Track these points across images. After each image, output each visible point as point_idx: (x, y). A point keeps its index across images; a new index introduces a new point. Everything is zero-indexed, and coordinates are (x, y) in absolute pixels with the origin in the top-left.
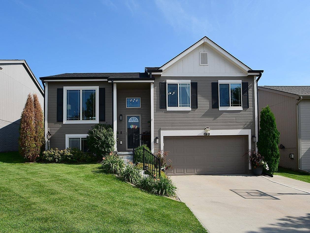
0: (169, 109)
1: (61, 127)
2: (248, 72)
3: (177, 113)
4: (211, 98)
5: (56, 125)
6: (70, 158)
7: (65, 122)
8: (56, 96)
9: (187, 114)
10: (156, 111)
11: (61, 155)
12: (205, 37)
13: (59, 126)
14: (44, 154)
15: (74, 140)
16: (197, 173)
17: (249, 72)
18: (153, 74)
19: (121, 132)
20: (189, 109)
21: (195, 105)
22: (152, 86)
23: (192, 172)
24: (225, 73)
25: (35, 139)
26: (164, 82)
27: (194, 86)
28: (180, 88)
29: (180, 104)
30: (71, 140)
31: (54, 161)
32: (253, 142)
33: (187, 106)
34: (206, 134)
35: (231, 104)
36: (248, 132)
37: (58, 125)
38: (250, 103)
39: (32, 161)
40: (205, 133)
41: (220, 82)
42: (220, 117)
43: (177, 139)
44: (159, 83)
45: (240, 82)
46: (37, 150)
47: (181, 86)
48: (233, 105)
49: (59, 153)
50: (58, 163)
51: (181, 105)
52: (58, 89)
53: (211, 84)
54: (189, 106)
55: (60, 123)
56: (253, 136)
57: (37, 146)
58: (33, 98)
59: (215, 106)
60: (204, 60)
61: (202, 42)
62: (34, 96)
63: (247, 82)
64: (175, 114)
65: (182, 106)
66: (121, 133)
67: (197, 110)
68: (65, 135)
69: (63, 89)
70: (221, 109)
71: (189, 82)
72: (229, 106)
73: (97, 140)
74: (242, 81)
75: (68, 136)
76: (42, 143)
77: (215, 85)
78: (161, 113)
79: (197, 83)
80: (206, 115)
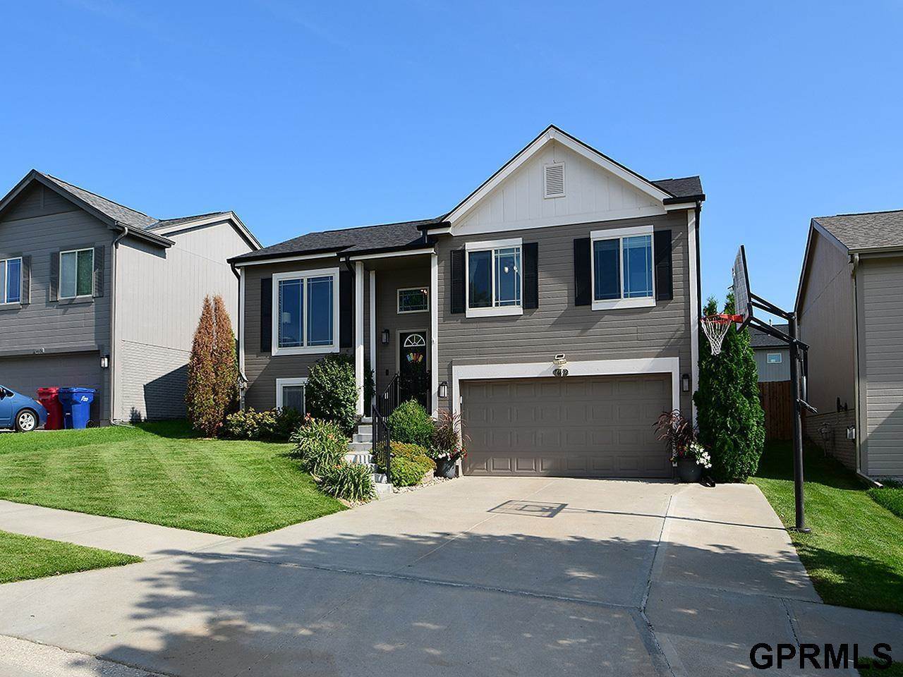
0: (471, 312)
1: (268, 363)
2: (664, 204)
3: (490, 322)
4: (573, 280)
5: (259, 357)
6: (272, 430)
7: (276, 351)
8: (259, 297)
9: (515, 324)
10: (443, 319)
11: (258, 423)
12: (552, 126)
13: (265, 360)
14: (229, 421)
15: (293, 390)
16: (543, 471)
17: (666, 202)
18: (430, 232)
19: (387, 371)
20: (517, 310)
21: (531, 301)
22: (434, 261)
23: (531, 470)
24: (610, 210)
25: (214, 390)
26: (460, 248)
27: (531, 251)
28: (496, 259)
29: (497, 299)
30: (287, 390)
31: (243, 437)
32: (684, 393)
33: (513, 304)
35: (625, 291)
36: (671, 365)
37: (262, 357)
38: (677, 284)
39: (210, 436)
40: (556, 370)
41: (596, 235)
42: (595, 327)
43: (495, 385)
44: (449, 251)
45: (649, 230)
46: (218, 413)
47: (499, 255)
48: (629, 293)
49: (254, 418)
50: (250, 439)
51: (499, 302)
52: (263, 281)
53: (573, 244)
54: (518, 303)
55: (267, 354)
56: (685, 376)
57: (217, 404)
58: (213, 304)
59: (582, 299)
60: (555, 183)
61: (544, 140)
62: (215, 299)
63: (669, 229)
64: (485, 324)
65: (502, 304)
66: (387, 374)
67: (536, 313)
68: (275, 380)
69: (272, 279)
70: (597, 305)
71: (518, 242)
72: (620, 297)
73: (317, 391)
74: (654, 227)
75: (281, 383)
76: (229, 398)
77: (582, 246)
78: (455, 324)
79: (537, 243)
80: (562, 322)
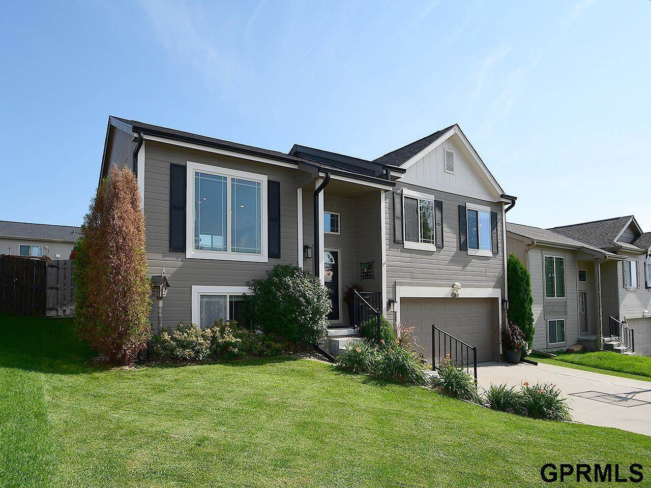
0: (407, 244)
1: (179, 266)
2: (501, 197)
4: (458, 233)
5: (167, 258)
7: (191, 252)
8: (167, 184)
10: (389, 246)
13: (176, 262)
15: (213, 300)
18: (392, 174)
21: (439, 243)
22: (383, 197)
24: (473, 191)
26: (399, 192)
28: (421, 206)
29: (421, 237)
32: (504, 310)
33: (430, 242)
34: (454, 295)
36: (498, 293)
37: (172, 259)
41: (469, 206)
42: (469, 265)
43: (413, 302)
44: (392, 192)
45: (488, 210)
48: (482, 246)
51: (423, 239)
52: (173, 166)
53: (458, 208)
54: (433, 243)
55: (178, 254)
56: (504, 300)
59: (463, 247)
60: (450, 163)
63: (496, 211)
65: (423, 242)
67: (443, 252)
68: (191, 287)
69: (186, 166)
70: (471, 252)
71: (431, 198)
72: (478, 248)
74: (491, 209)
75: (198, 291)
77: (462, 210)
78: (396, 252)
79: (442, 202)
80: (454, 261)
